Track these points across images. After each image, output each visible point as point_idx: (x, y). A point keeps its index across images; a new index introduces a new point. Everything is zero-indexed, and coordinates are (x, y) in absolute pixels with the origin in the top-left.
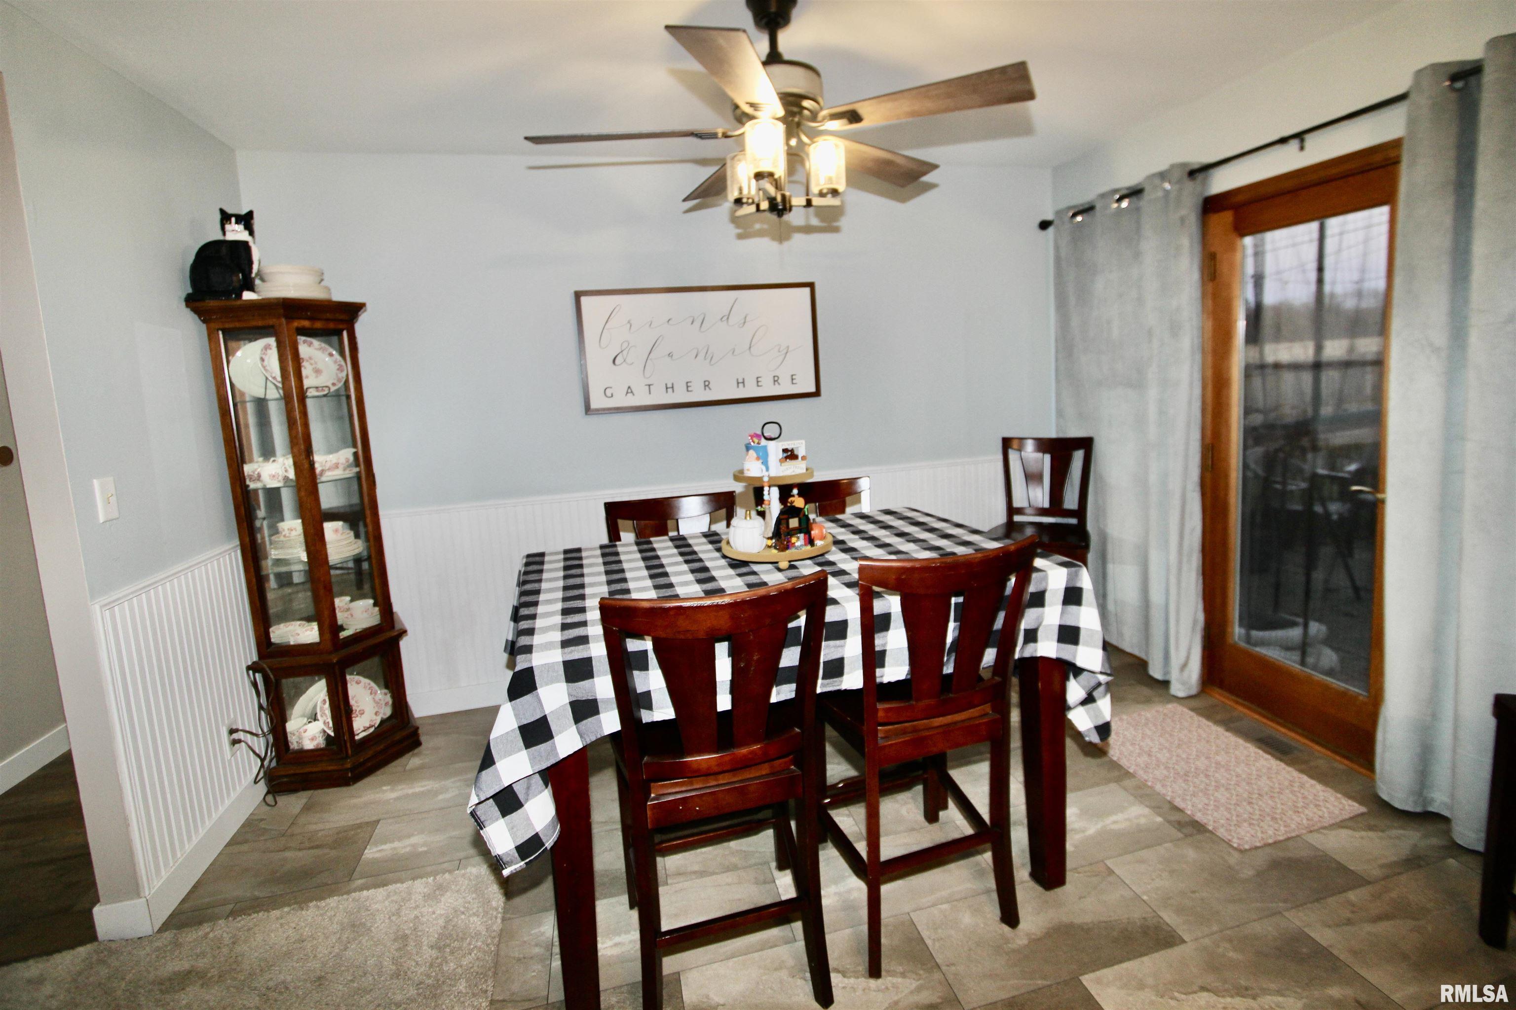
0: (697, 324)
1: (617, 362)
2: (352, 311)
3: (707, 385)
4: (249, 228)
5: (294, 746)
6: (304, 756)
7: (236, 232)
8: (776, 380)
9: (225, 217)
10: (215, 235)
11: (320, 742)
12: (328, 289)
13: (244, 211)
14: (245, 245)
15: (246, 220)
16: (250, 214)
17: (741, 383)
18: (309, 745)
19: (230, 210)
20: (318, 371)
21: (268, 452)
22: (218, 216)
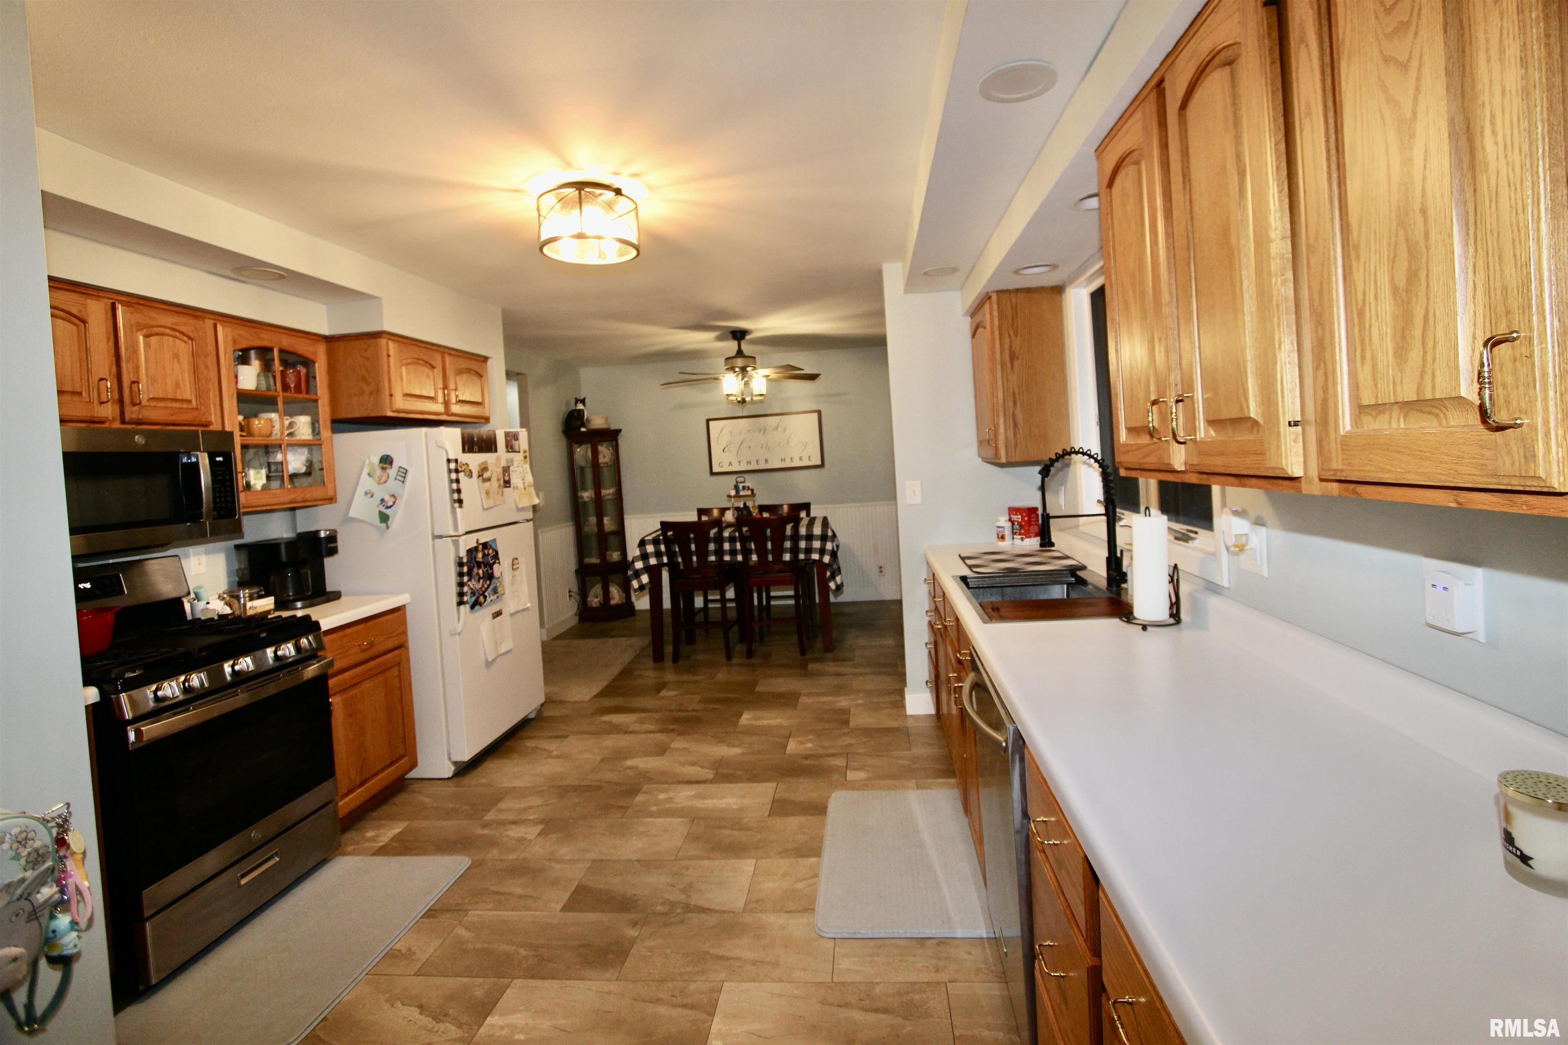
0: (762, 432)
1: (726, 450)
2: (617, 432)
3: (766, 461)
4: (584, 404)
5: (589, 605)
6: (593, 609)
7: (580, 406)
8: (801, 459)
9: (577, 401)
10: (573, 407)
11: (598, 605)
12: (609, 424)
13: (582, 398)
14: (583, 410)
15: (583, 401)
16: (584, 399)
17: (783, 460)
18: (594, 605)
19: (578, 398)
20: (604, 457)
21: (584, 489)
22: (574, 401)
